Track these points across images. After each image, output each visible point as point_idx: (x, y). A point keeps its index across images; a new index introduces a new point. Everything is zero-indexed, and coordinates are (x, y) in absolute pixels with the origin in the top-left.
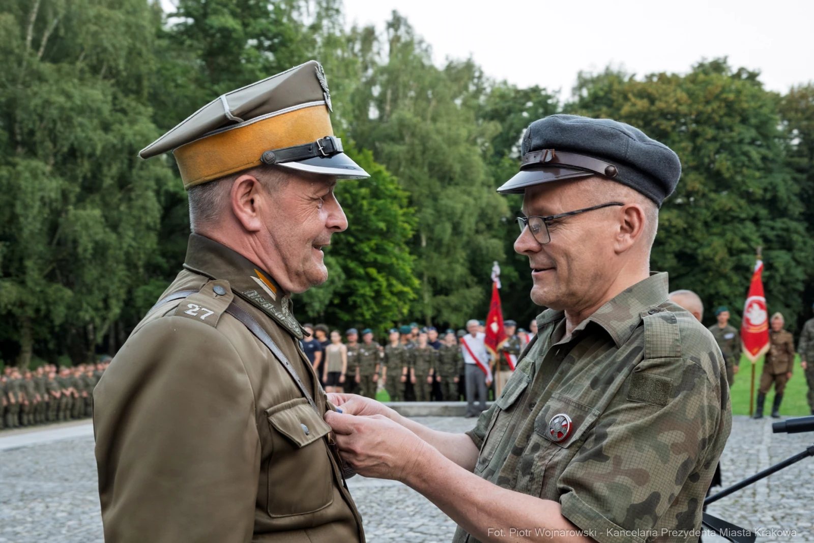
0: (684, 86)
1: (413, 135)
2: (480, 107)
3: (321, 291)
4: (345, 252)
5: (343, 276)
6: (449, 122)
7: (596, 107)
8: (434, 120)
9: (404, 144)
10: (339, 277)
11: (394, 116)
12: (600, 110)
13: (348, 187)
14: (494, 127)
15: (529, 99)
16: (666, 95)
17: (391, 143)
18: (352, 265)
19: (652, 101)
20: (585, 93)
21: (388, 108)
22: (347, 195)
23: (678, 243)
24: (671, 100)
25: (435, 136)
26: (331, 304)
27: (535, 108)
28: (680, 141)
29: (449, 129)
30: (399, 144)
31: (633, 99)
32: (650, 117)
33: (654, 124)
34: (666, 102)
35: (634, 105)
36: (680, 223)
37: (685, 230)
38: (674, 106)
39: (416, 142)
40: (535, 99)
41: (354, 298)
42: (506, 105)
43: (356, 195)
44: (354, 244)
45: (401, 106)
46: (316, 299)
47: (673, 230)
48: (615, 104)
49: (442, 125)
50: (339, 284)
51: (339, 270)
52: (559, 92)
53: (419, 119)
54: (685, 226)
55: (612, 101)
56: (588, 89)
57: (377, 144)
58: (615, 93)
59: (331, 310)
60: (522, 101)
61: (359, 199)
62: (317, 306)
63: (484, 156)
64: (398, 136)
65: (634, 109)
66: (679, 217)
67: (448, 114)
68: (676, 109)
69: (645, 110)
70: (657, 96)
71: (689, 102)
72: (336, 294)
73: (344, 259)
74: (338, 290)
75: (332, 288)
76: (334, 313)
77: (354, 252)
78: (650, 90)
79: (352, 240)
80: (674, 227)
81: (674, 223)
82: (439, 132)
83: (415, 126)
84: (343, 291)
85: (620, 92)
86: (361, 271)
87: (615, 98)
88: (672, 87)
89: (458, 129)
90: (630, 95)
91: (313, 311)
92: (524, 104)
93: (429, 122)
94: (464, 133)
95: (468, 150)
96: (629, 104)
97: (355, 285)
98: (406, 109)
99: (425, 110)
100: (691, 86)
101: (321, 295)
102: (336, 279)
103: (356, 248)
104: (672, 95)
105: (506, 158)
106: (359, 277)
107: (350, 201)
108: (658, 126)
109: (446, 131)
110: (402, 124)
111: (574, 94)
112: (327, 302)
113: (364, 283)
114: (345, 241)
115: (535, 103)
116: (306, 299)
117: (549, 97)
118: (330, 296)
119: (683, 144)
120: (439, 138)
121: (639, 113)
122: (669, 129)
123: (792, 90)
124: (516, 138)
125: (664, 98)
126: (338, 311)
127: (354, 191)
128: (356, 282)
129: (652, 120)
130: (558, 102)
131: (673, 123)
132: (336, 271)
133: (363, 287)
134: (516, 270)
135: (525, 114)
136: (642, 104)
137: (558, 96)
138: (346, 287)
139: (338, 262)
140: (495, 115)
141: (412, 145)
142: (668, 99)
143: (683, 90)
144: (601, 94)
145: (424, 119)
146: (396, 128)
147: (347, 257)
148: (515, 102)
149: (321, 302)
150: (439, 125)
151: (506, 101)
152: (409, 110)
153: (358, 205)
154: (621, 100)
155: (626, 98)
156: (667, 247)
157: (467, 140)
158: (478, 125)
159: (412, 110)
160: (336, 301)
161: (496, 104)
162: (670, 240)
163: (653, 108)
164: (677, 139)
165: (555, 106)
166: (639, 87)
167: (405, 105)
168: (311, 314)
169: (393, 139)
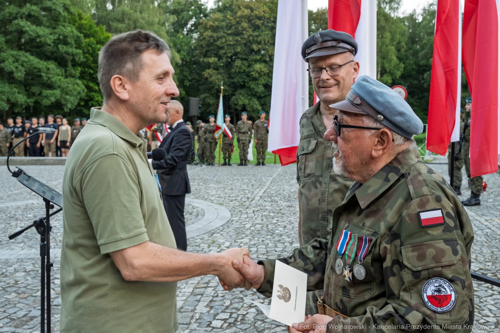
0: (267, 4)
1: (129, 19)
2: (167, 7)
3: (73, 98)
4: (88, 78)
5: (86, 90)
6: (149, 14)
7: (225, 12)
8: (141, 12)
9: (124, 23)
10: (83, 91)
11: (120, 8)
12: (227, 13)
13: (90, 44)
14: (173, 18)
15: (192, 5)
16: (259, 8)
17: (117, 22)
18: (91, 85)
19: (252, 10)
20: (220, 4)
21: (117, 4)
22: (90, 48)
23: (265, 80)
24: (261, 11)
25: (141, 20)
26: (79, 104)
27: (195, 10)
28: (265, 31)
29: (149, 17)
30: (122, 23)
31: (243, 9)
32: (251, 18)
33: (253, 22)
34: (259, 11)
35: (243, 12)
36: (266, 70)
37: (268, 73)
38: (263, 13)
39: (131, 23)
40: (195, 6)
41: (92, 102)
42: (180, 7)
43: (95, 48)
44: (93, 74)
45: (123, 4)
46: (69, 102)
47: (262, 73)
48: (234, 11)
49: (145, 15)
50: (83, 95)
51: (83, 87)
52: (207, 2)
53: (132, 11)
54: (268, 71)
55: (233, 9)
56: (222, 2)
57: (110, 23)
58: (234, 5)
59: (79, 108)
60: (189, 6)
61: (96, 50)
62: (69, 106)
63: (167, 32)
64: (121, 19)
65: (243, 14)
66: (265, 67)
67: (148, 10)
68: (264, 15)
69: (249, 15)
70: (254, 8)
71: (270, 12)
72: (81, 99)
73: (87, 82)
74: (83, 97)
75: (79, 97)
76: (81, 110)
77: (93, 78)
78: (251, 5)
79: (92, 72)
80: (263, 72)
81: (263, 70)
82: (143, 18)
83: (130, 15)
84: (86, 98)
85: (237, 5)
86: (97, 88)
87: (234, 8)
88: (262, 5)
89: (154, 18)
90: (241, 7)
91: (67, 108)
92: (190, 7)
93: (138, 13)
94: (156, 20)
95: (159, 28)
96: (241, 11)
97: (93, 95)
98: (126, 6)
99: (136, 7)
100: (271, 5)
101: (72, 100)
102: (82, 92)
103: (94, 76)
104: (262, 8)
105: (179, 33)
106: (95, 91)
107: (91, 52)
108: (255, 22)
109: (147, 18)
110: (123, 13)
111: (215, 5)
112: (76, 104)
113: (97, 94)
114: (89, 72)
115: (195, 7)
116: (63, 102)
117: (202, 5)
118: (78, 101)
119: (267, 32)
120: (143, 22)
121: (245, 16)
122: (260, 25)
123: (318, 10)
124: (186, 24)
125: (258, 10)
126: (83, 109)
127: (93, 46)
128: (94, 94)
129: (252, 20)
130: (207, 7)
131: (262, 21)
132: (81, 87)
133: (97, 97)
134: (184, 90)
135: (190, 13)
136: (247, 12)
137: (206, 5)
138: (87, 96)
139: (83, 83)
140: (174, 12)
141: (129, 24)
142: (260, 10)
143: (267, 6)
144: (228, 5)
145: (135, 11)
146: (120, 15)
147: (89, 80)
148: (185, 6)
149: (72, 104)
150: (143, 15)
151: (180, 6)
152: (128, 6)
153: (96, 53)
154: (237, 9)
155: (240, 8)
156: (259, 82)
157: (159, 23)
158: (166, 16)
159: (129, 6)
160: (82, 104)
161: (175, 6)
162: (261, 78)
163: (252, 14)
164: (264, 29)
165: (206, 9)
166: (246, 4)
167: (125, 3)
168: (66, 110)
169: (118, 21)
